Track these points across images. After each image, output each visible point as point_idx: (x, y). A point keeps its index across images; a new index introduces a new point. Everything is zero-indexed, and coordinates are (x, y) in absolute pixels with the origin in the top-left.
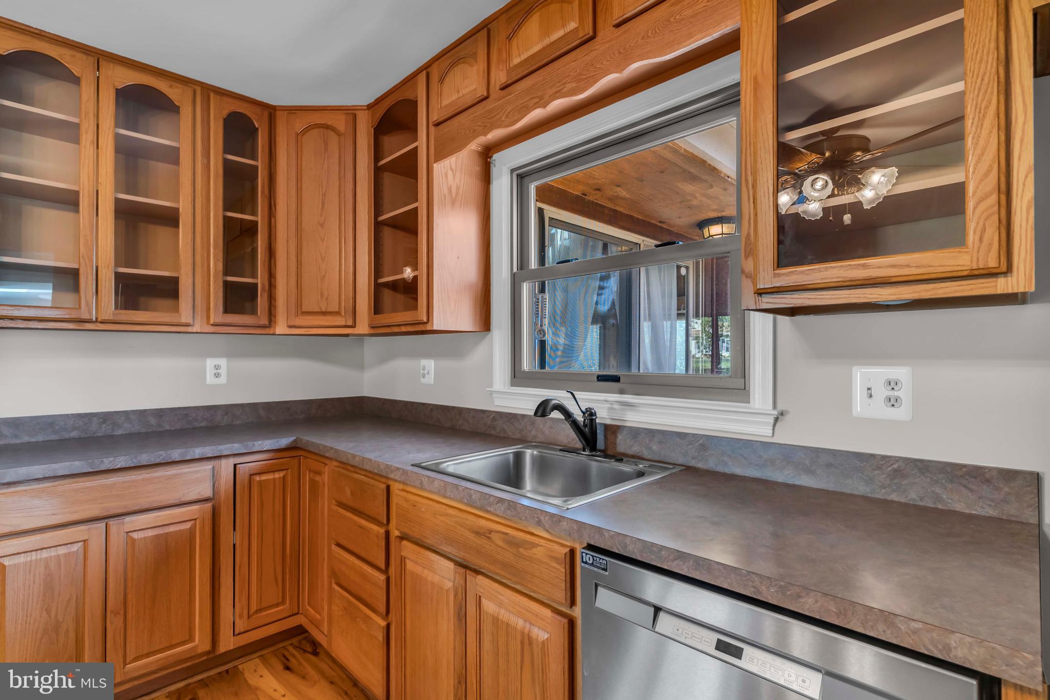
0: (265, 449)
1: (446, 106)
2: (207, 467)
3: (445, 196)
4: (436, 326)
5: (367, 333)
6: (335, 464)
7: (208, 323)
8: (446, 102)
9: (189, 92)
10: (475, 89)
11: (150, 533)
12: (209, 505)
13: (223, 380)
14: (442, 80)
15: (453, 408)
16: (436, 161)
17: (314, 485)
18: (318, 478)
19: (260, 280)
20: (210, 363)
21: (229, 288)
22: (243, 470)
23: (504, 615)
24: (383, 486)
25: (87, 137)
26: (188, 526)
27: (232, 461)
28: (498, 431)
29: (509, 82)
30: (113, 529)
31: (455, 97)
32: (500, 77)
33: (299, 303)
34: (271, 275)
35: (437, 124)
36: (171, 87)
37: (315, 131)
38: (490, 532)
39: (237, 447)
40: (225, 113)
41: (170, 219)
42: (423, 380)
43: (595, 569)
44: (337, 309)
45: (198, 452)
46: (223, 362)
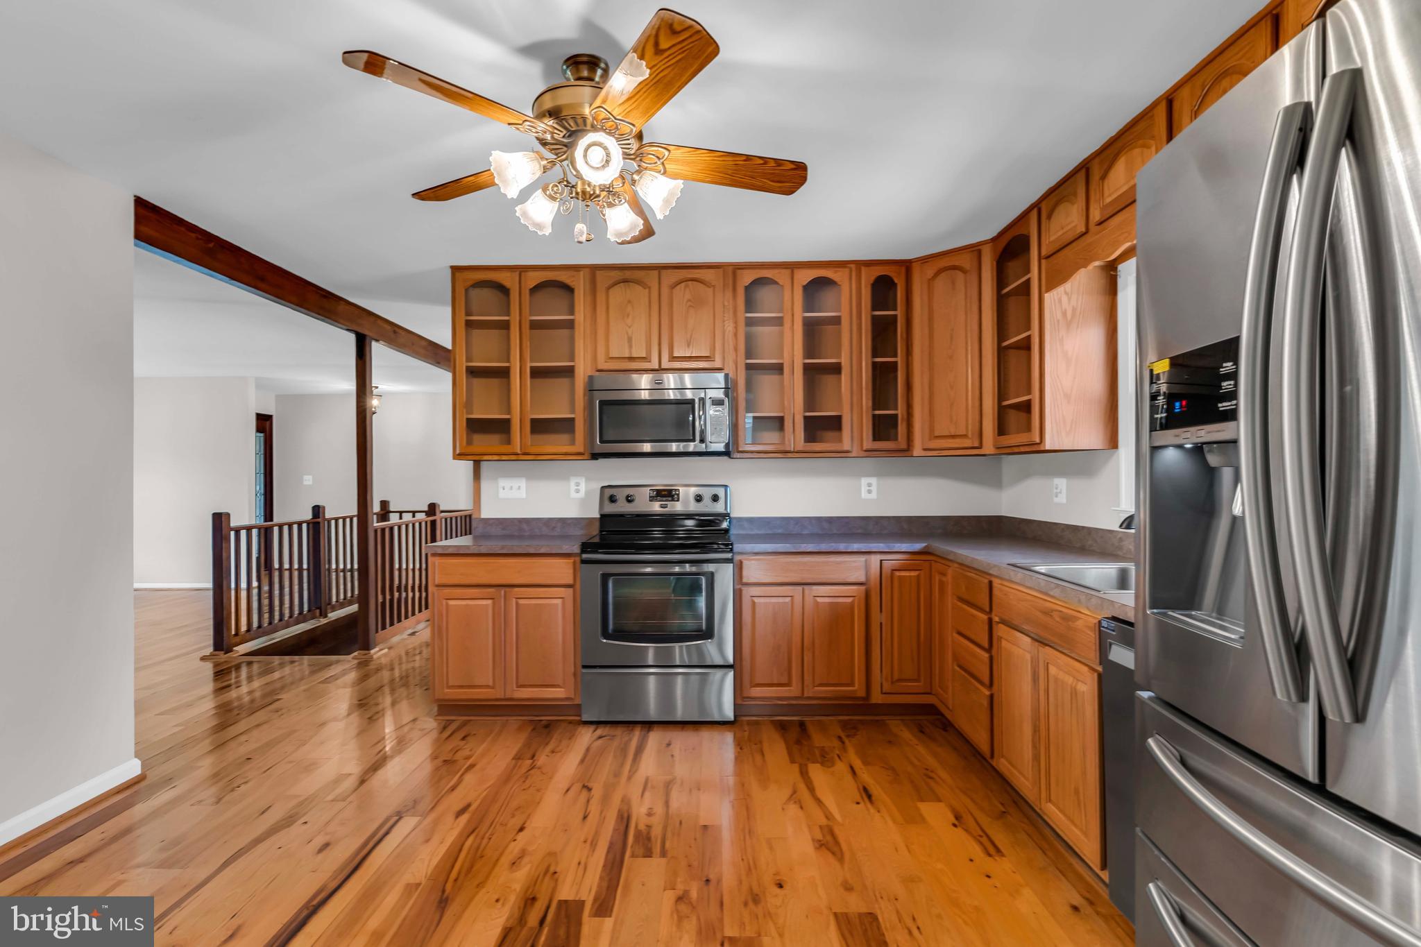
0: (903, 551)
1: (1052, 242)
2: (862, 559)
3: (1058, 321)
4: (1048, 445)
5: (992, 453)
6: (956, 565)
7: (862, 450)
8: (1052, 238)
9: (846, 271)
10: (1075, 227)
11: (827, 600)
12: (863, 588)
13: (874, 495)
14: (1049, 217)
15: (1083, 528)
16: (1047, 292)
17: (942, 584)
18: (944, 579)
19: (900, 411)
20: (864, 481)
21: (877, 420)
22: (888, 565)
23: (1061, 675)
24: (986, 581)
25: (787, 324)
26: (850, 600)
27: (879, 557)
28: (1124, 551)
29: (1102, 220)
30: (807, 592)
31: (1060, 233)
32: (1096, 215)
33: (932, 429)
34: (909, 407)
35: (1048, 257)
36: (836, 272)
37: (943, 274)
38: (1053, 610)
39: (881, 546)
40: (873, 279)
41: (836, 369)
42: (1056, 500)
43: (1109, 631)
44: (964, 433)
45: (856, 547)
46: (873, 481)
